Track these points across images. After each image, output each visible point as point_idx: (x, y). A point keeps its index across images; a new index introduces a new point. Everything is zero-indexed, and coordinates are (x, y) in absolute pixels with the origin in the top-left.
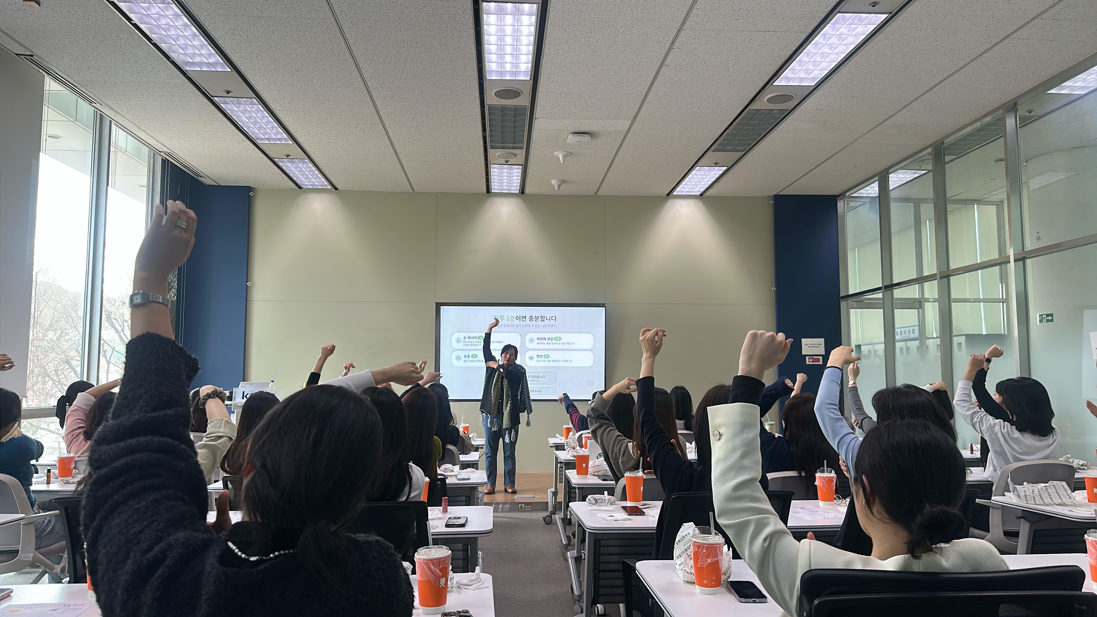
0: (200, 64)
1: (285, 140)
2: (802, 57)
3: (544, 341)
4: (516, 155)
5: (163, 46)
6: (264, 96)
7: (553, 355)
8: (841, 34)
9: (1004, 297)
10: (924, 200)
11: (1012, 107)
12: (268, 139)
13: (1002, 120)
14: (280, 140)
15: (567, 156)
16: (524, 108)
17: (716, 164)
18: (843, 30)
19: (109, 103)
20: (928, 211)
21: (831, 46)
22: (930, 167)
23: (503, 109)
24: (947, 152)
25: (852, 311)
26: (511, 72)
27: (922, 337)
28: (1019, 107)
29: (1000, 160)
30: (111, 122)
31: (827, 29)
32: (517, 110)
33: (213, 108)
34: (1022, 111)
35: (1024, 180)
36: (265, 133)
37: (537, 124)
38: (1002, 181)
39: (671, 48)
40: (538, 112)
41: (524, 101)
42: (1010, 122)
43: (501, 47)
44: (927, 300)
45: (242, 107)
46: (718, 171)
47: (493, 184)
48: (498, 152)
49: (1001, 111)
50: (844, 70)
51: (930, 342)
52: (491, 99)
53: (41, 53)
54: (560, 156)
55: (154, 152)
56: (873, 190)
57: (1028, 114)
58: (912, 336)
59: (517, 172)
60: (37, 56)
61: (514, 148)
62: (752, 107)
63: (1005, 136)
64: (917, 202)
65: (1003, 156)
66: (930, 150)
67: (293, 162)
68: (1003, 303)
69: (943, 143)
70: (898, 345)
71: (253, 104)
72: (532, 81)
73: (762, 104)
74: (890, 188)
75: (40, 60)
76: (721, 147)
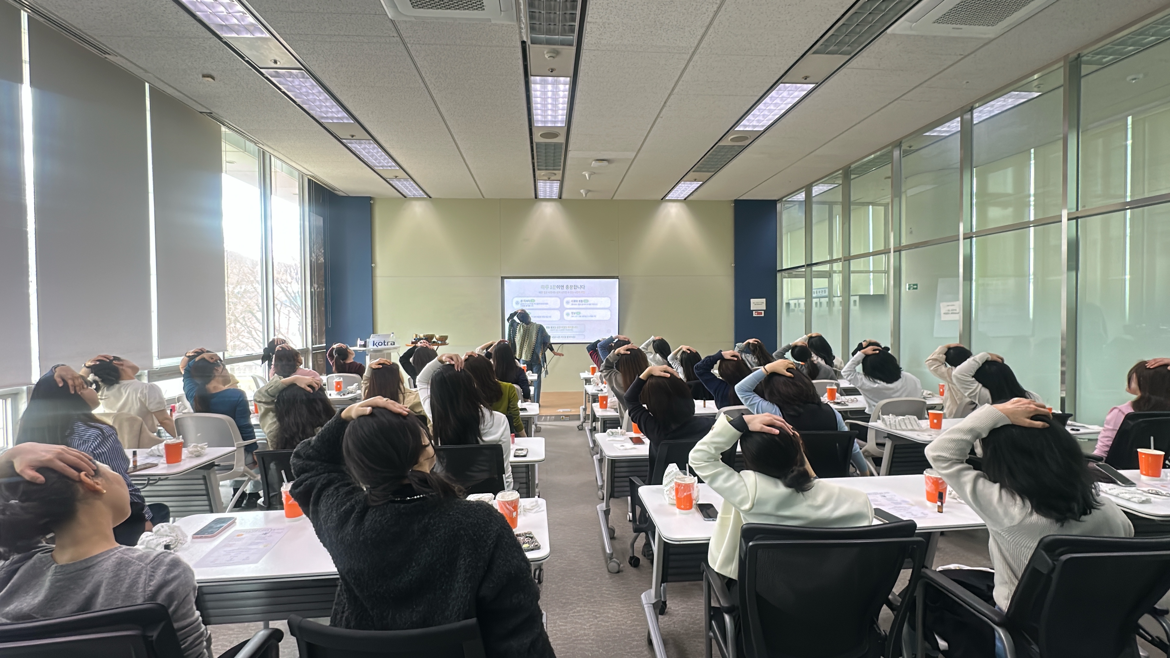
0: (332, 118)
1: (394, 166)
2: (755, 111)
3: (576, 303)
4: (555, 174)
5: (304, 106)
6: (378, 138)
7: (583, 312)
8: (782, 97)
9: (886, 269)
10: (836, 203)
11: (898, 144)
12: (382, 166)
13: (891, 152)
14: (390, 167)
15: (592, 174)
16: (561, 144)
17: (695, 180)
18: (785, 94)
19: (269, 144)
20: (838, 209)
21: (776, 105)
22: (841, 182)
23: (547, 145)
24: (852, 172)
25: (785, 280)
26: (552, 122)
27: (831, 296)
28: (903, 145)
29: (889, 178)
30: (270, 156)
31: (773, 93)
32: (556, 146)
33: (342, 146)
34: (904, 147)
35: (903, 189)
36: (379, 163)
37: (570, 155)
38: (888, 190)
39: (664, 106)
40: (570, 148)
41: (561, 139)
42: (896, 153)
43: (545, 105)
44: (835, 272)
45: (363, 146)
46: (696, 185)
47: (539, 193)
48: (543, 173)
49: (890, 147)
50: (783, 120)
51: (836, 299)
52: (537, 139)
53: (217, 111)
54: (587, 175)
55: (302, 175)
56: (801, 196)
57: (908, 148)
58: (824, 294)
59: (556, 185)
60: (216, 113)
61: (554, 170)
62: (720, 144)
63: (892, 162)
64: (831, 204)
65: (890, 175)
66: (841, 172)
67: (400, 181)
68: (885, 273)
69: (850, 167)
70: (814, 300)
71: (370, 143)
72: (566, 127)
73: (727, 142)
74: (813, 195)
75: (217, 116)
76: (698, 169)
